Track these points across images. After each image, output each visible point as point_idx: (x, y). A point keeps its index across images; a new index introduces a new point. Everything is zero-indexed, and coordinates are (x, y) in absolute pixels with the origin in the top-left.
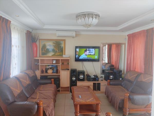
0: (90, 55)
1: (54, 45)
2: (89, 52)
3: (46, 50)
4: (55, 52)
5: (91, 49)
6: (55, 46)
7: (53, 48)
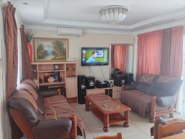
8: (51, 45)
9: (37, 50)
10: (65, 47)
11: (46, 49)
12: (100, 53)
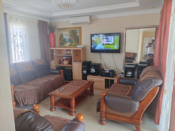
0: (108, 44)
1: (70, 34)
2: (107, 41)
3: (63, 40)
4: (71, 42)
5: (109, 37)
6: (71, 36)
7: (69, 37)
8: (68, 34)
9: (60, 38)
10: (78, 35)
11: (65, 37)
12: (110, 40)
